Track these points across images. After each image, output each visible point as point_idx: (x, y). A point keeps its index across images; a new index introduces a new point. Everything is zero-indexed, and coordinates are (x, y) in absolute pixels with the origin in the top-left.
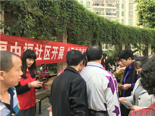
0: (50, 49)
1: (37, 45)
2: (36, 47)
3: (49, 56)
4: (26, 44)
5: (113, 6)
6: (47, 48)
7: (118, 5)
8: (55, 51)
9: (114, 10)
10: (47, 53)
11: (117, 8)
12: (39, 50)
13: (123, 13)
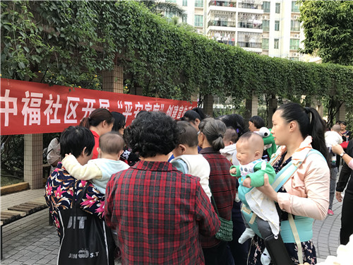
0: (77, 104)
1: (51, 96)
2: (48, 99)
3: (75, 116)
4: (27, 94)
5: (255, 7)
6: (71, 102)
7: (266, 6)
8: (90, 107)
9: (257, 16)
10: (70, 110)
11: (265, 11)
12: (54, 106)
13: (277, 22)
